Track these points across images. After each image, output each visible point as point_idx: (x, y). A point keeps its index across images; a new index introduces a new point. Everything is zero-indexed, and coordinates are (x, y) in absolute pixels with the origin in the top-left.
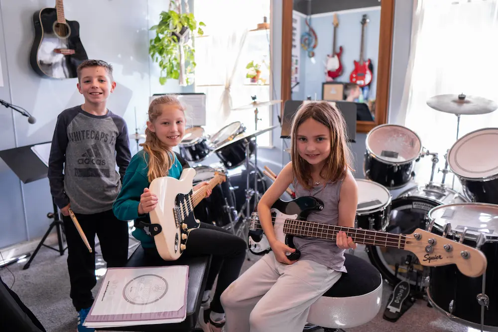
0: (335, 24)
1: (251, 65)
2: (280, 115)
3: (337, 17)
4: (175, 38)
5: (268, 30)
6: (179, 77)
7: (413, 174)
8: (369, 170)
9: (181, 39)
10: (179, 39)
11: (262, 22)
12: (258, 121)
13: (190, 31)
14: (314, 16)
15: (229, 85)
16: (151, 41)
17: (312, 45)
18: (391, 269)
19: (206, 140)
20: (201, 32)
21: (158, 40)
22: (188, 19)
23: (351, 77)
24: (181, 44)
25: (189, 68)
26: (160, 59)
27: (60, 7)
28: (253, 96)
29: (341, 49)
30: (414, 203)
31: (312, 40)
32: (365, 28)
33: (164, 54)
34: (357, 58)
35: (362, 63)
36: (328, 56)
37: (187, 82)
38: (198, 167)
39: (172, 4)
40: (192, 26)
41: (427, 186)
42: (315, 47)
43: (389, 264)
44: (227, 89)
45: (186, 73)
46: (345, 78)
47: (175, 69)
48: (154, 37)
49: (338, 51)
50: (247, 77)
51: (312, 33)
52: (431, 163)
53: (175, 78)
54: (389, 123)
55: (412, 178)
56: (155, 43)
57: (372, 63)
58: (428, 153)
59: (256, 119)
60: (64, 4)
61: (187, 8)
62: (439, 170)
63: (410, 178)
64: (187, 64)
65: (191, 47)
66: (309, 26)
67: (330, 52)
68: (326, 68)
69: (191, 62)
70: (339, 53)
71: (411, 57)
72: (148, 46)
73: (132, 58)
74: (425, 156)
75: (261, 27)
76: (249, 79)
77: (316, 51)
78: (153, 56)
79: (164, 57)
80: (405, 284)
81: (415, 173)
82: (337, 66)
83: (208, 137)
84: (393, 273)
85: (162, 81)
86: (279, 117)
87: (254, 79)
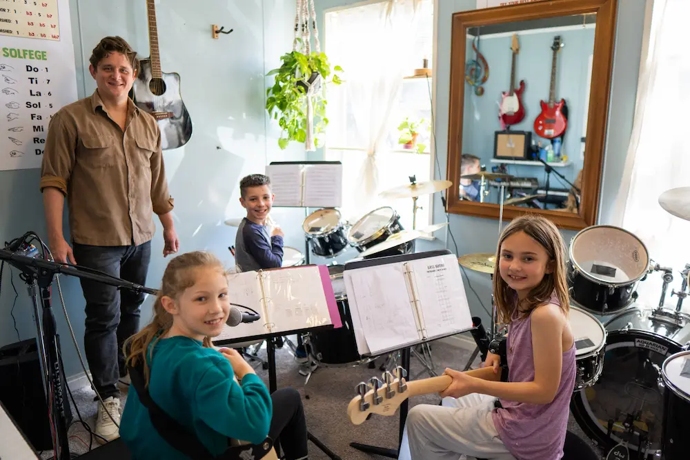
0: (514, 49)
1: (405, 125)
2: (444, 197)
3: (517, 38)
4: (302, 88)
5: (430, 79)
6: (305, 139)
7: (635, 295)
8: (572, 288)
9: (309, 88)
10: (306, 89)
11: (421, 67)
12: (418, 210)
13: (322, 79)
14: (484, 37)
15: (374, 152)
16: (268, 91)
17: (481, 77)
18: (602, 425)
19: (343, 228)
20: (336, 80)
21: (277, 89)
22: (319, 61)
23: (536, 124)
24: (310, 95)
25: (319, 126)
26: (279, 116)
27: (155, 58)
28: (412, 176)
29: (522, 83)
30: (637, 340)
31: (481, 71)
32: (558, 56)
33: (287, 111)
34: (545, 98)
35: (552, 105)
36: (504, 93)
37: (316, 145)
38: (333, 265)
39: (298, 42)
40: (325, 72)
41: (655, 313)
42: (484, 80)
43: (599, 417)
44: (372, 156)
45: (314, 132)
46: (527, 125)
47: (300, 127)
48: (273, 84)
49: (518, 87)
50: (400, 142)
51: (480, 62)
52: (662, 281)
53: (301, 141)
54: (599, 224)
55: (633, 299)
56: (273, 93)
57: (568, 105)
58: (658, 268)
59: (415, 208)
60: (160, 53)
61: (318, 46)
62: (673, 293)
63: (631, 299)
64: (316, 120)
65: (321, 96)
66: (477, 51)
67: (507, 88)
68: (500, 110)
69: (322, 118)
70: (519, 90)
71: (636, 129)
72: (264, 97)
73: (244, 115)
74: (654, 272)
75: (420, 74)
76: (402, 145)
77: (486, 86)
78: (270, 111)
79: (287, 114)
80: (622, 450)
81: (638, 293)
82: (516, 108)
83: (346, 223)
84: (605, 431)
85: (282, 143)
86: (443, 198)
87: (408, 145)
